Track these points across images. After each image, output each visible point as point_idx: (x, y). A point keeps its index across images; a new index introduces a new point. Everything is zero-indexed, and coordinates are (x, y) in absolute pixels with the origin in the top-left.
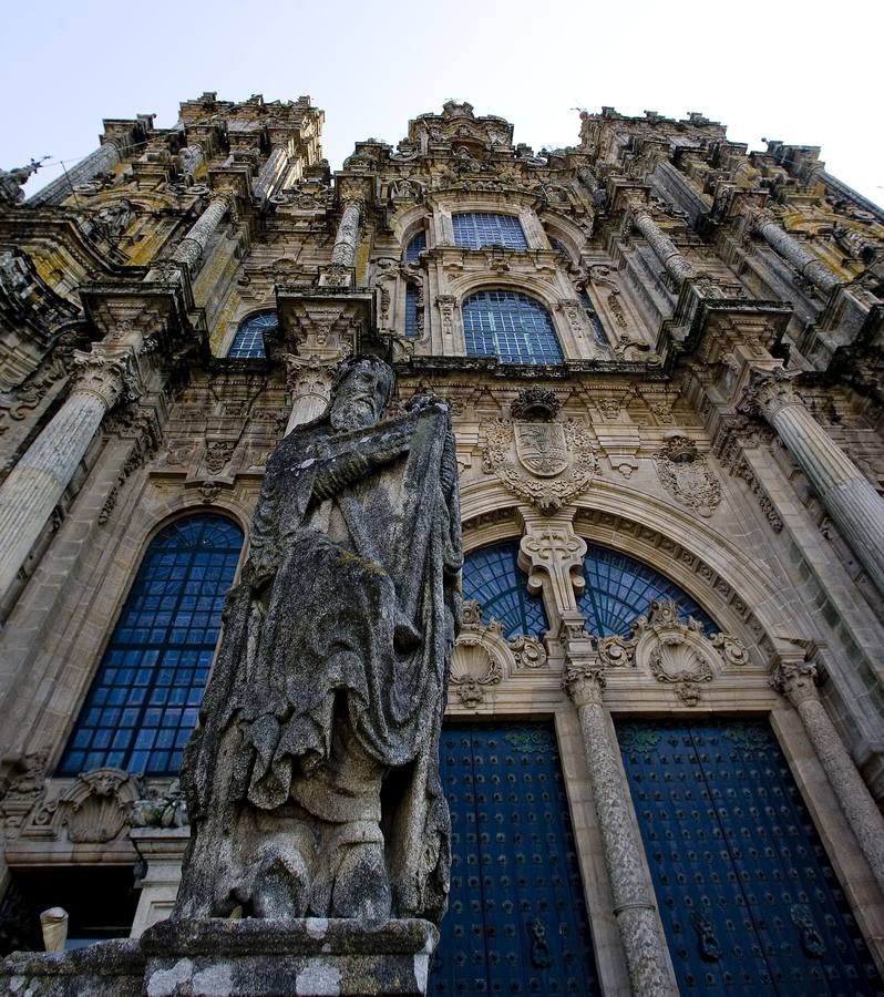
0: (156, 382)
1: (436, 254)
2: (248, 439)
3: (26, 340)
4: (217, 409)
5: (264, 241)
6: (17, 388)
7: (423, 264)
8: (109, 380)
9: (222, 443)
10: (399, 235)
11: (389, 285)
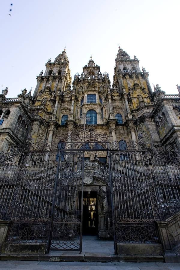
0: (55, 129)
1: (84, 105)
2: (65, 134)
3: (43, 125)
4: (61, 131)
5: (63, 102)
6: (43, 131)
7: (82, 106)
8: (52, 132)
9: (62, 135)
10: (80, 101)
11: (78, 110)
